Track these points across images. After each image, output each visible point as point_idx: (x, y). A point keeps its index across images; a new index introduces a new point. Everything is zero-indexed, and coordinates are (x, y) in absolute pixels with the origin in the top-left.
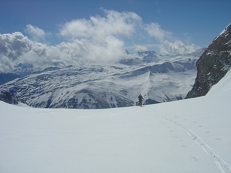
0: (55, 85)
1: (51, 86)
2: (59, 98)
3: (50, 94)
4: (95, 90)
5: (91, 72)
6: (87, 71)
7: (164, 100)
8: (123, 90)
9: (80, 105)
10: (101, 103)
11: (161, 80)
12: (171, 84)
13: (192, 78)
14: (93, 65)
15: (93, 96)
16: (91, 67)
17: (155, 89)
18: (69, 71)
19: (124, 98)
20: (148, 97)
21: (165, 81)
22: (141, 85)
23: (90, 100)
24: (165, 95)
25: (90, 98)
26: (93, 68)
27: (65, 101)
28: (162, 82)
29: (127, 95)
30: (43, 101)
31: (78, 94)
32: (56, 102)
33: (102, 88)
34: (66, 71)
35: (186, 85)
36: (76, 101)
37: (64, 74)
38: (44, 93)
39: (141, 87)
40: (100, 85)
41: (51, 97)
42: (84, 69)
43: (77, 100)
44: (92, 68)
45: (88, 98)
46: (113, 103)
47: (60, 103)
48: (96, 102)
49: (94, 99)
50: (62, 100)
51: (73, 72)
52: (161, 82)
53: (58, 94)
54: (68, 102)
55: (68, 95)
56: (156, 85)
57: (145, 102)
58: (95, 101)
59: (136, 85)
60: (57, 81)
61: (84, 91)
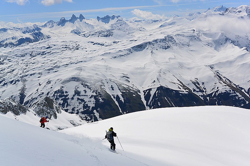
0: (20, 72)
1: (15, 73)
2: (37, 90)
3: (20, 85)
4: (88, 77)
5: (65, 50)
6: (58, 49)
7: (178, 86)
8: (123, 75)
9: (73, 98)
10: (101, 95)
11: (167, 60)
12: (181, 66)
13: (201, 55)
14: (64, 40)
15: (88, 86)
16: (63, 43)
17: (164, 73)
18: (33, 50)
19: (127, 87)
20: (159, 84)
21: (172, 61)
22: (144, 68)
23: (85, 91)
24: (178, 80)
25: (85, 89)
26: (66, 45)
27: (48, 94)
28: (170, 63)
29: (129, 82)
30: (12, 96)
31: (66, 84)
32: (34, 96)
33: (97, 74)
34: (29, 50)
35: (200, 66)
36: (65, 94)
37: (26, 54)
38: (7, 83)
39: (145, 70)
40: (93, 70)
41: (23, 90)
42: (54, 47)
43: (66, 92)
44: (64, 45)
45: (81, 89)
46: (115, 94)
47: (41, 97)
48: (95, 94)
49: (91, 90)
50: (43, 93)
51: (38, 51)
52: (168, 63)
53: (33, 84)
54: (54, 95)
55: (50, 85)
56: (163, 67)
57: (156, 91)
58: (93, 92)
59: (138, 68)
60: (22, 65)
61: (74, 79)
